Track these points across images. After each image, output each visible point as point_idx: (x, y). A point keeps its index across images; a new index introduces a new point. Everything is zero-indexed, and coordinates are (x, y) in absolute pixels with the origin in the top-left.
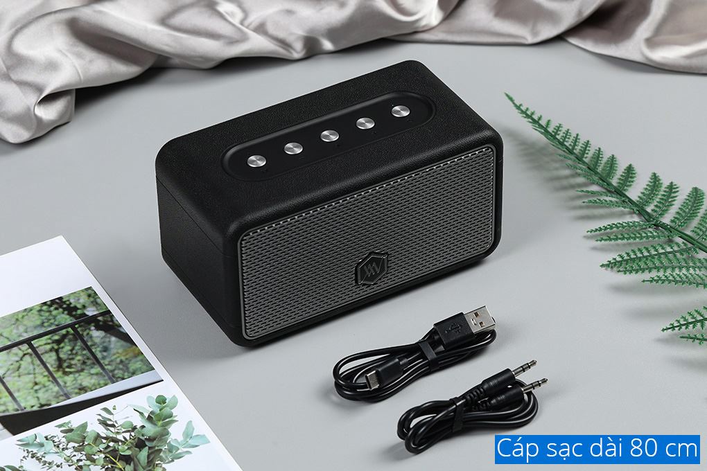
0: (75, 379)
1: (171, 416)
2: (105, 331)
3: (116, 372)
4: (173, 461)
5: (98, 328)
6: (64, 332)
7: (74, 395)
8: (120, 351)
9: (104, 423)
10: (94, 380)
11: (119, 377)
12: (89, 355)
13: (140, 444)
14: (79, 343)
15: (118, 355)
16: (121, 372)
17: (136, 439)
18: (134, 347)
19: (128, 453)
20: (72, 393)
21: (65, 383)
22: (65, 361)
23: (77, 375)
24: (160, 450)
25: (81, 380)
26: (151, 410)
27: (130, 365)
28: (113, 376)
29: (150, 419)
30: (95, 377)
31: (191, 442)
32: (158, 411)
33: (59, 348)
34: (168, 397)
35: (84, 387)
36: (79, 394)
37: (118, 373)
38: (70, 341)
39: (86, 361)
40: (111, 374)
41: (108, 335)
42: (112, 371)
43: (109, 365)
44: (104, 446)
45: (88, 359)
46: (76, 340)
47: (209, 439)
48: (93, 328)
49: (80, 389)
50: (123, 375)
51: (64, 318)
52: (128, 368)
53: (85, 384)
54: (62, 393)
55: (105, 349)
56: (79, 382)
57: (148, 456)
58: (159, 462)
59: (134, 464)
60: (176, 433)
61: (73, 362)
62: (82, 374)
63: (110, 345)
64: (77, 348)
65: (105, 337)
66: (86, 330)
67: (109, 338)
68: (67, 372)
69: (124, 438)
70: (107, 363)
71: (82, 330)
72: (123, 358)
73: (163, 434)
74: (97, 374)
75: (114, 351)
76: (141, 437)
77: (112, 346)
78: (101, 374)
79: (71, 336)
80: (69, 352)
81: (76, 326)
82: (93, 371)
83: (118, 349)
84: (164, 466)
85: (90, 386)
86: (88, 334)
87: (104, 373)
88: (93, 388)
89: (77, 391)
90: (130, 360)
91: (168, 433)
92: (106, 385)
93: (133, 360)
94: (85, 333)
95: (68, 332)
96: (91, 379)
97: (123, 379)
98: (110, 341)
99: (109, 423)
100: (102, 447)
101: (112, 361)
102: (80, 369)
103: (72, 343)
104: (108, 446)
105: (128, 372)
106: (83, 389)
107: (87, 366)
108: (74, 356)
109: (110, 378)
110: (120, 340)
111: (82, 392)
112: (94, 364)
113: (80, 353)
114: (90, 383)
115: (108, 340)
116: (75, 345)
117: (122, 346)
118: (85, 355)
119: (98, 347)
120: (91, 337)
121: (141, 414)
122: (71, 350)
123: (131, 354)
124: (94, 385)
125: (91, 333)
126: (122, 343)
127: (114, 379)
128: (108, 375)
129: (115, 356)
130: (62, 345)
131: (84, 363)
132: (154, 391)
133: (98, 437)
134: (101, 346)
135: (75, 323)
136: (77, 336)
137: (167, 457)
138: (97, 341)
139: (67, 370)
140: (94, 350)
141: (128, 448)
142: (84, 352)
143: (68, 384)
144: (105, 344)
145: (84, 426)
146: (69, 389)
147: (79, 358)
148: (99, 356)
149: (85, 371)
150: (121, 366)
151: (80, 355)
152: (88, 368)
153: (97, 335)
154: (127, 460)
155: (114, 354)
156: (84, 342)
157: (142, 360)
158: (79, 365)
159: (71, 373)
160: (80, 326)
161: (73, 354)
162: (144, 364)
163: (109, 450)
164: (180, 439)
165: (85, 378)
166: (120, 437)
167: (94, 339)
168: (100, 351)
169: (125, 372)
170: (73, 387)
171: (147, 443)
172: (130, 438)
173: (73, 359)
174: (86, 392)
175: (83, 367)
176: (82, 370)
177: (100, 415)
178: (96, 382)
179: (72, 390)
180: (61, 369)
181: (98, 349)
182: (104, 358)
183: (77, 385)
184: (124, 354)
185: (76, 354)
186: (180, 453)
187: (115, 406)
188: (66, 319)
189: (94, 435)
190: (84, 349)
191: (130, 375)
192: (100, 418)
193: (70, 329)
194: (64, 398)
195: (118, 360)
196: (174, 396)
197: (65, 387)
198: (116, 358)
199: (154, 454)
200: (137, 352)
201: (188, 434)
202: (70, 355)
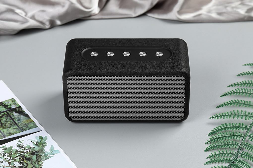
0: (8, 130)
1: (45, 143)
2: (19, 114)
3: (23, 128)
4: (46, 159)
5: (16, 112)
6: (3, 114)
7: (7, 136)
8: (25, 120)
9: (19, 146)
10: (15, 131)
11: (25, 130)
12: (13, 122)
13: (33, 154)
14: (9, 118)
15: (24, 122)
16: (25, 128)
17: (32, 152)
18: (30, 119)
19: (29, 157)
20: (6, 135)
21: (4, 132)
22: (3, 124)
23: (8, 129)
24: (41, 156)
25: (10, 130)
26: (37, 141)
27: (29, 125)
28: (22, 129)
29: (37, 144)
30: (15, 129)
31: (53, 152)
32: (40, 142)
33: (1, 119)
34: (44, 136)
35: (11, 133)
36: (9, 136)
37: (24, 128)
38: (5, 117)
39: (12, 124)
40: (21, 128)
41: (20, 115)
42: (22, 127)
43: (20, 125)
44: (19, 154)
45: (12, 123)
46: (8, 116)
47: (60, 151)
48: (14, 112)
49: (9, 134)
50: (26, 129)
51: (3, 109)
52: (28, 126)
53: (11, 132)
54: (2, 135)
55: (19, 120)
56: (9, 131)
57: (36, 158)
58: (41, 160)
59: (31, 161)
60: (47, 149)
61: (7, 124)
62: (10, 128)
63: (21, 118)
64: (8, 119)
65: (19, 115)
66: (11, 113)
67: (21, 116)
68: (4, 128)
69: (27, 151)
70: (20, 124)
71: (10, 113)
72: (26, 123)
73: (42, 150)
74: (16, 128)
75: (22, 120)
76: (34, 151)
77: (22, 119)
78: (18, 128)
79: (6, 115)
80: (5, 121)
81: (8, 112)
82: (14, 127)
83: (24, 120)
84: (42, 161)
85: (13, 133)
86: (12, 114)
87: (19, 128)
88: (14, 134)
89: (8, 134)
90: (29, 124)
91: (44, 150)
92: (19, 132)
93: (30, 124)
94: (11, 114)
95: (4, 114)
96: (14, 130)
97: (26, 130)
98: (21, 117)
99: (21, 146)
100: (18, 155)
101: (22, 124)
102: (9, 127)
103: (6, 118)
104: (21, 155)
105: (28, 128)
106: (11, 134)
107: (12, 125)
108: (7, 122)
109: (21, 130)
110: (25, 117)
111: (10, 135)
112: (15, 125)
113: (9, 121)
114: (13, 132)
115: (20, 116)
116: (7, 118)
117: (26, 119)
118: (11, 122)
119: (16, 119)
120: (14, 115)
121: (33, 143)
122: (6, 120)
123: (29, 122)
124: (15, 132)
125: (13, 114)
126: (26, 117)
127: (22, 130)
128: (20, 129)
129: (23, 122)
130: (2, 118)
131: (11, 124)
132: (38, 134)
133: (17, 151)
134: (17, 119)
135: (7, 111)
136: (8, 115)
137: (44, 158)
138: (16, 117)
139: (4, 127)
140: (14, 120)
141: (28, 155)
142: (11, 121)
143: (5, 132)
144: (19, 118)
145: (11, 147)
146: (5, 134)
147: (9, 123)
148: (17, 122)
149: (11, 127)
150: (25, 126)
151: (9, 122)
152: (12, 126)
153: (16, 115)
154: (28, 159)
155: (22, 122)
156: (11, 117)
157: (33, 124)
158: (9, 125)
159: (6, 128)
160: (9, 112)
161: (7, 121)
162: (34, 125)
163: (21, 156)
164: (49, 151)
165: (11, 130)
166: (25, 151)
167: (15, 116)
168: (17, 121)
169: (27, 128)
170: (7, 133)
171: (36, 153)
172: (29, 152)
173: (7, 123)
174: (12, 135)
175: (11, 126)
176: (10, 127)
177: (17, 143)
178: (16, 131)
179: (6, 134)
180: (2, 127)
181: (17, 120)
182: (19, 123)
183: (8, 133)
184: (26, 121)
185: (8, 121)
186: (49, 157)
187: (23, 140)
188: (4, 109)
189: (15, 151)
190: (11, 120)
191: (29, 129)
192: (17, 144)
193: (5, 113)
194: (3, 137)
195: (24, 124)
196: (46, 136)
197: (4, 133)
198: (23, 123)
199: (39, 157)
200: (31, 121)
201: (52, 150)
202: (5, 122)
